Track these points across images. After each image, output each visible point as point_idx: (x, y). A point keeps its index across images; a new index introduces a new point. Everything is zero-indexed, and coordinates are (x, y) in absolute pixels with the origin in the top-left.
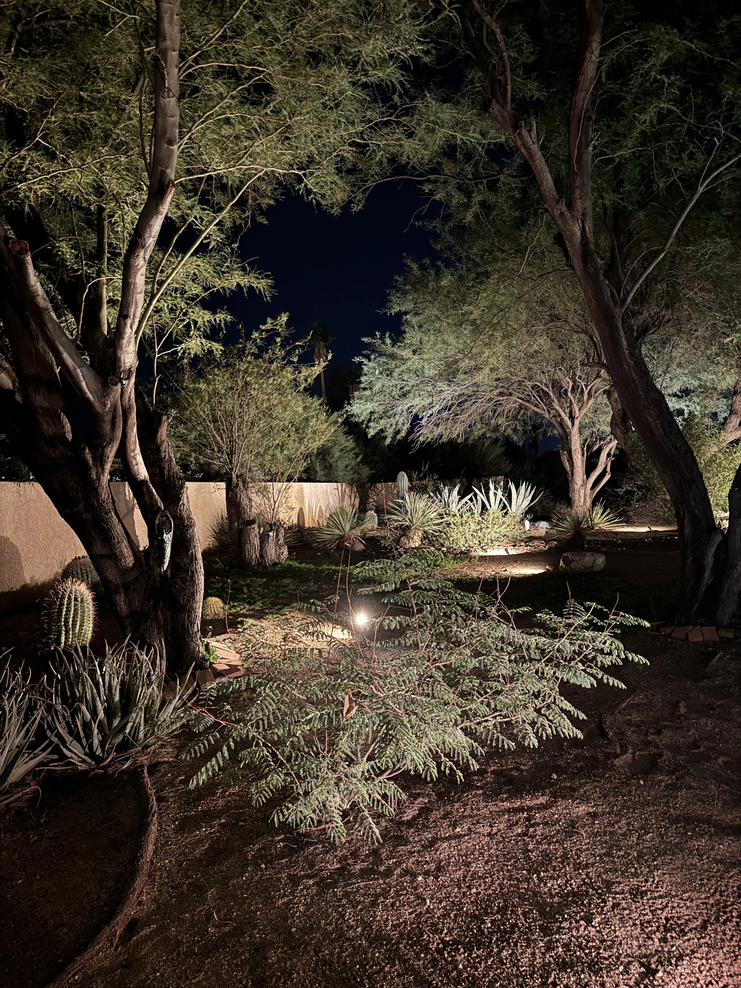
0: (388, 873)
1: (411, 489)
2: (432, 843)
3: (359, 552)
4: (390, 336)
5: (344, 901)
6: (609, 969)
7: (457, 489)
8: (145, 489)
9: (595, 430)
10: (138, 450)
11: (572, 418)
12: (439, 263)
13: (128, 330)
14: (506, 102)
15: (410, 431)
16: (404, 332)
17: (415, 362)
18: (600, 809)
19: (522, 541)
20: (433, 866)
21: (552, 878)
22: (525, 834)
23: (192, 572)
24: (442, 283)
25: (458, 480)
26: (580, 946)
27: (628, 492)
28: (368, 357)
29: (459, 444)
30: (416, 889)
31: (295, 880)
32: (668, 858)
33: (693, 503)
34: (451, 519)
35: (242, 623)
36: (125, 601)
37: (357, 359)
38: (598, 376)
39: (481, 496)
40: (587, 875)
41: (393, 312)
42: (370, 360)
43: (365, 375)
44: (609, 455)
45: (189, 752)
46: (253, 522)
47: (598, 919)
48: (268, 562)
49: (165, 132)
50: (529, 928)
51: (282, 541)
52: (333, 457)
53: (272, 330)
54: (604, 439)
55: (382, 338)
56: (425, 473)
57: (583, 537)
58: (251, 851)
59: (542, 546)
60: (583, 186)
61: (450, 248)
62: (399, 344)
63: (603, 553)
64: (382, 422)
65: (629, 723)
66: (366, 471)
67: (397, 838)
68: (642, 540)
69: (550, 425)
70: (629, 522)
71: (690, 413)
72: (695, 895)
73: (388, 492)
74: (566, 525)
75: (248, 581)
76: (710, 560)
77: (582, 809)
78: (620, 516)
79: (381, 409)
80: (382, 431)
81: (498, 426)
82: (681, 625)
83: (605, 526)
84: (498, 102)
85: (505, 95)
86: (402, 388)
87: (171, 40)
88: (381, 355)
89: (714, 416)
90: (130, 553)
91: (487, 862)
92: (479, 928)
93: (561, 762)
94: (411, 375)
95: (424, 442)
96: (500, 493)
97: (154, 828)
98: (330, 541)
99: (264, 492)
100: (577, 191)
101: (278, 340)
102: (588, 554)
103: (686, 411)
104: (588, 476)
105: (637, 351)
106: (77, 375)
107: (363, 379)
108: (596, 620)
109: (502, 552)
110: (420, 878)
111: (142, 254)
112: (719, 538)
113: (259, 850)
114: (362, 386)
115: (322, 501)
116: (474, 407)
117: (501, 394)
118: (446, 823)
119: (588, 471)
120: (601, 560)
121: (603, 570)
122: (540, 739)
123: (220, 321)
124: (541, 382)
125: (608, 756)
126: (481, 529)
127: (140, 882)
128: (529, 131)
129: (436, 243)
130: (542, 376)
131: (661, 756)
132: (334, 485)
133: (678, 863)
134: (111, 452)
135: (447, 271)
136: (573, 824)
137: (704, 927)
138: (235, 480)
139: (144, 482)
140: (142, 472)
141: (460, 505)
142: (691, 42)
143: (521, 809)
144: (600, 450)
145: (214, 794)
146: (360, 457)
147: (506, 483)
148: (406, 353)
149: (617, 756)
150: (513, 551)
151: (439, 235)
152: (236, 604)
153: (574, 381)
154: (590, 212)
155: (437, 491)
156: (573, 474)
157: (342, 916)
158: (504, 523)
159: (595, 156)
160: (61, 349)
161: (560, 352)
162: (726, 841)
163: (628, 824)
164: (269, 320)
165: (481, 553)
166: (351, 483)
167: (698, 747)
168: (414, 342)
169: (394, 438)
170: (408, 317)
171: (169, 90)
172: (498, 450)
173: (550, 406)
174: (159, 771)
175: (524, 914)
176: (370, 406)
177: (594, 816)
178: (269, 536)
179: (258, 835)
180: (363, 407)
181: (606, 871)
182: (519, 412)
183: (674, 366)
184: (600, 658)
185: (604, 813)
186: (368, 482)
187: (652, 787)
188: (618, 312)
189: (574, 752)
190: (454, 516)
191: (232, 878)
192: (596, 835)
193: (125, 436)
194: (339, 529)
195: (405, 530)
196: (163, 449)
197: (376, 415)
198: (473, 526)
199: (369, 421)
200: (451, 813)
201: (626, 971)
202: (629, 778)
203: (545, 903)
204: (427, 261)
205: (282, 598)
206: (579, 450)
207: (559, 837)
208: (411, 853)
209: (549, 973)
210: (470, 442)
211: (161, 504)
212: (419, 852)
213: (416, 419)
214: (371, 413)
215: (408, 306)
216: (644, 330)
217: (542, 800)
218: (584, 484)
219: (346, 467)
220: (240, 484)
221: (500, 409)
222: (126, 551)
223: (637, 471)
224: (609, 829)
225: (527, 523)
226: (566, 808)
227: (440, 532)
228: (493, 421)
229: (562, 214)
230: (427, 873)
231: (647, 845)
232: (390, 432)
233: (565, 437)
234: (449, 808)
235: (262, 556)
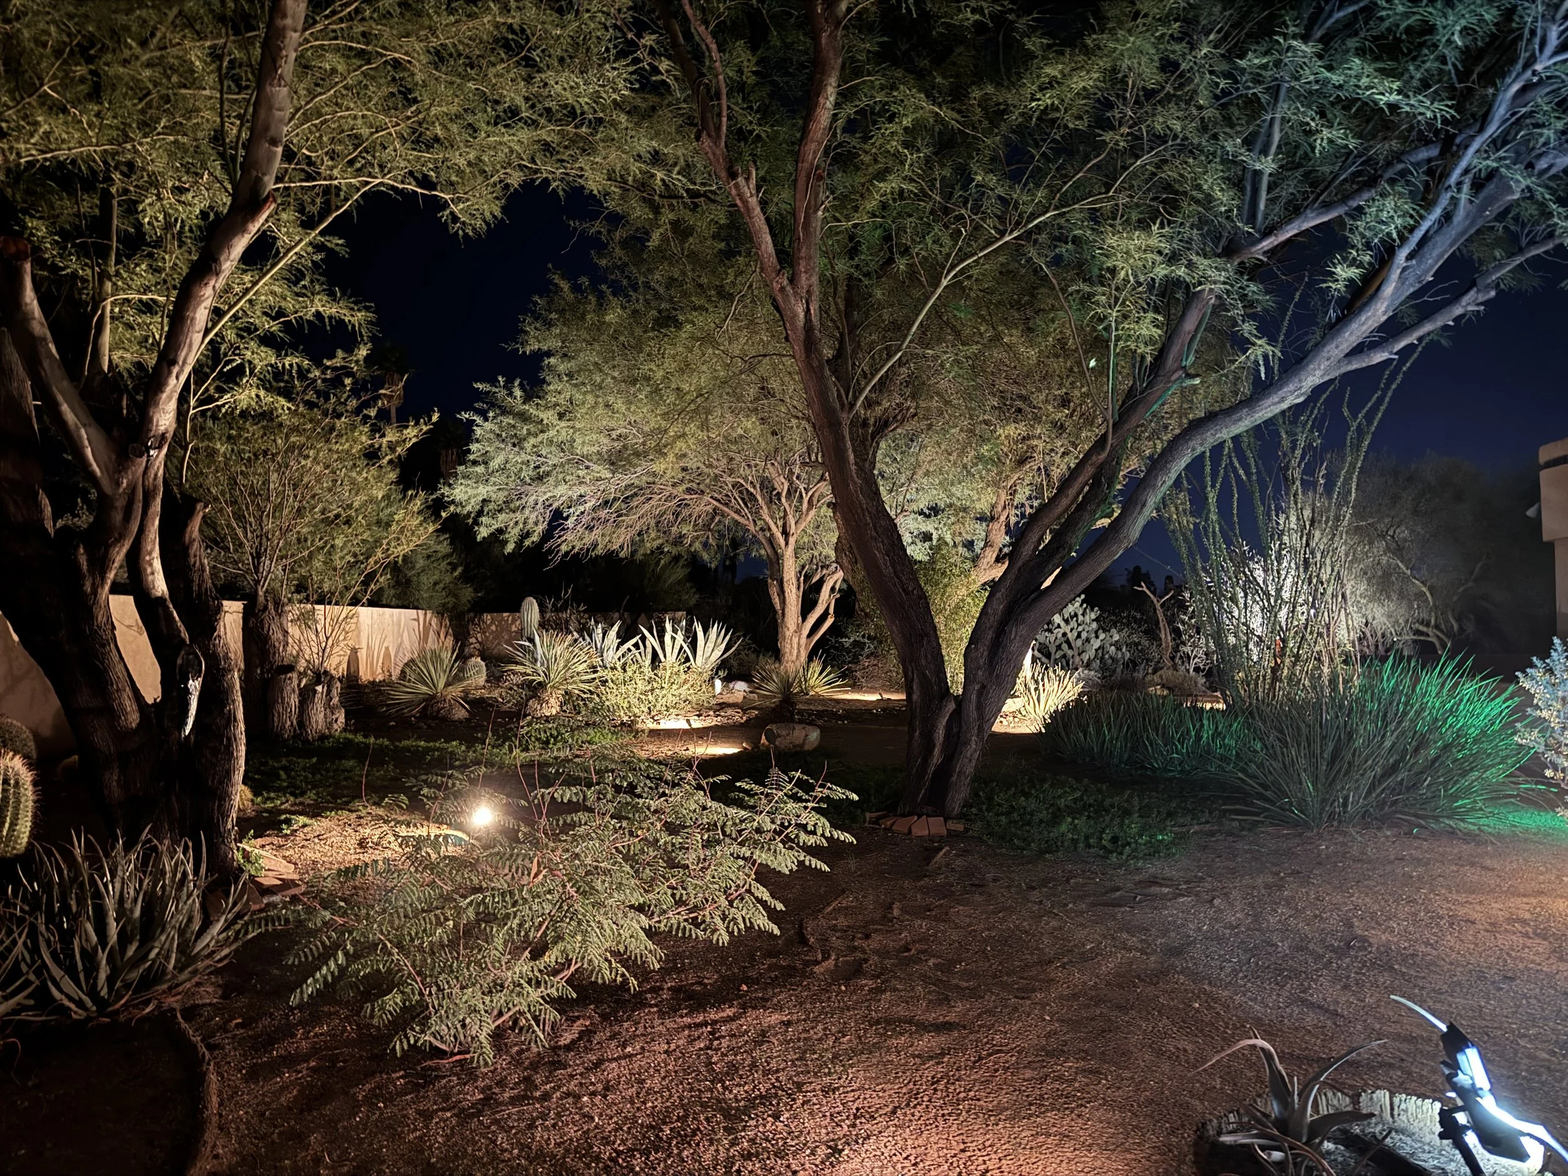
0: (546, 1096)
1: (543, 625)
2: (598, 1064)
3: (460, 721)
4: (521, 385)
5: (493, 1128)
6: (795, 1154)
7: (616, 628)
8: (160, 611)
9: (816, 553)
10: (156, 553)
11: (786, 533)
12: (604, 287)
13: (172, 381)
14: (719, 137)
15: (547, 535)
16: (544, 381)
17: (560, 430)
18: (795, 1017)
19: (710, 709)
20: (600, 1087)
21: (738, 1085)
22: (708, 1048)
23: (229, 739)
24: (607, 318)
25: (616, 615)
26: (767, 1140)
27: (856, 644)
28: (484, 414)
29: (622, 560)
30: (581, 1109)
31: (427, 1116)
32: (864, 1057)
33: (923, 662)
34: (607, 674)
35: (288, 822)
36: (118, 781)
37: (465, 416)
38: (822, 478)
39: (652, 641)
40: (777, 1079)
41: (528, 350)
42: (486, 419)
43: (478, 441)
44: (833, 589)
45: (297, 955)
46: (291, 668)
47: (787, 1115)
48: (311, 734)
49: (267, 128)
50: (713, 1130)
51: (336, 700)
52: (413, 568)
53: (342, 367)
54: (828, 567)
55: (508, 387)
56: (566, 601)
57: (793, 704)
58: (361, 1092)
59: (738, 717)
60: (809, 258)
61: (622, 268)
62: (537, 401)
63: (819, 726)
64: (502, 517)
65: (834, 928)
66: (467, 593)
67: (553, 1063)
68: (869, 711)
69: (755, 541)
70: (855, 686)
71: (940, 539)
72: (886, 1087)
73: (504, 628)
74: (772, 686)
75: (284, 762)
76: (940, 734)
77: (775, 1018)
78: (843, 676)
79: (502, 496)
80: (500, 531)
81: (681, 536)
82: (903, 816)
83: (824, 691)
84: (709, 136)
85: (718, 128)
86: (538, 467)
87: (293, 18)
88: (505, 411)
89: (969, 545)
90: (135, 707)
91: (664, 1078)
92: (657, 1136)
93: (752, 973)
94: (553, 448)
95: (567, 553)
96: (680, 637)
97: (213, 1077)
98: (409, 703)
99: (306, 619)
100: (803, 263)
101: (348, 381)
102: (798, 727)
103: (935, 537)
104: (804, 620)
105: (867, 464)
106: (80, 437)
107: (474, 447)
108: (801, 793)
109: (683, 725)
110: (585, 1099)
111: (212, 283)
112: (951, 706)
113: (372, 1090)
114: (472, 457)
115: (390, 639)
116: (647, 506)
117: (689, 491)
118: (614, 1043)
119: (805, 613)
120: (814, 735)
121: (815, 750)
122: (731, 934)
123: (291, 365)
124: (746, 479)
125: (807, 964)
126: (652, 690)
127: (211, 1134)
128: (747, 179)
129: (601, 255)
130: (748, 472)
131: (866, 961)
132: (412, 613)
133: (874, 1061)
134: (119, 555)
135: (615, 301)
136: (763, 1033)
137: (894, 1112)
138: (261, 599)
139: (161, 600)
140: (160, 585)
141: (620, 653)
142: (940, 107)
143: (705, 1024)
144: (821, 582)
145: (294, 1036)
146: (460, 570)
147: (690, 624)
148: (548, 416)
149: (817, 963)
150: (697, 724)
151: (605, 246)
152: (272, 795)
153: (791, 483)
154: (816, 290)
155: (585, 630)
156: (783, 614)
157: (494, 1142)
158: (685, 682)
159: (825, 220)
160: (60, 398)
161: (773, 440)
162: (926, 1037)
163: (825, 1029)
164: (340, 353)
165: (651, 725)
166: (440, 613)
167: (909, 950)
168: (562, 402)
169: (519, 544)
170: (552, 360)
171: (281, 77)
172: (679, 573)
173: (757, 513)
174: (201, 1015)
175: (707, 1119)
176: (483, 491)
177: (788, 1024)
178: (315, 692)
179: (366, 1076)
180: (471, 492)
181: (798, 1074)
182: (713, 518)
183: (920, 472)
184: (803, 837)
185: (799, 1021)
186: (469, 611)
187: (854, 992)
188: (845, 418)
189: (768, 961)
190: (613, 669)
191: (340, 1121)
192: (788, 1042)
193: (142, 530)
194: (427, 685)
195: (535, 689)
196: (192, 552)
197: (491, 506)
198: (641, 686)
199: (480, 513)
200: (619, 1033)
201: (813, 1153)
202: (830, 985)
203: (731, 1108)
204: (584, 281)
205: (345, 787)
206: (794, 580)
207: (747, 1047)
208: (572, 1076)
209: (733, 1164)
210: (639, 557)
211: (185, 635)
212: (581, 1074)
213: (557, 518)
214: (484, 501)
215: (553, 343)
216: (883, 426)
217: (729, 1012)
218: (799, 630)
219: (435, 584)
220: (271, 606)
221: (685, 512)
222: (129, 705)
223: (867, 615)
224: (803, 1036)
225: (718, 683)
226: (757, 1018)
227: (592, 693)
228: (674, 529)
229: (782, 289)
230: (593, 1094)
231: (844, 1047)
232: (513, 535)
233: (776, 561)
234: (616, 1028)
235: (302, 724)
